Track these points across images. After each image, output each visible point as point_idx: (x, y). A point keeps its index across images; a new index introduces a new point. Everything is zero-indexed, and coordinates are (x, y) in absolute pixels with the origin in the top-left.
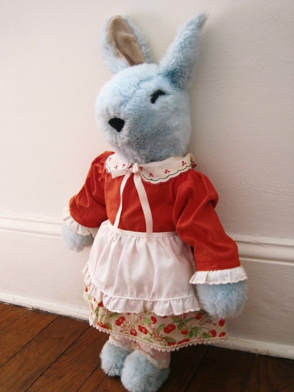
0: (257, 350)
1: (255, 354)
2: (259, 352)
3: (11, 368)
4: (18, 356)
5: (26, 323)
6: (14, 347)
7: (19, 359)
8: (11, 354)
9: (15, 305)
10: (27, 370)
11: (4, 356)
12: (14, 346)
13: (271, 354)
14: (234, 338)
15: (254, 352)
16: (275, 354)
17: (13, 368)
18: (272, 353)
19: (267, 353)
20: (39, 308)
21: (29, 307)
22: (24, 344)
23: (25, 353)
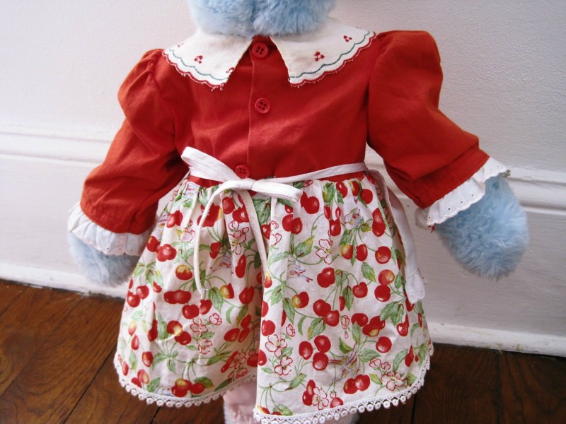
0: (500, 345)
1: (498, 350)
2: (504, 348)
3: (89, 417)
4: (94, 391)
5: (87, 322)
6: (81, 374)
7: (98, 397)
8: (80, 389)
9: (54, 290)
10: (121, 418)
11: (66, 393)
12: (80, 371)
13: (522, 350)
14: (462, 327)
15: (496, 347)
16: (529, 350)
17: (92, 415)
18: (525, 348)
19: (517, 349)
20: (103, 293)
21: (82, 291)
22: (98, 366)
23: (105, 383)
